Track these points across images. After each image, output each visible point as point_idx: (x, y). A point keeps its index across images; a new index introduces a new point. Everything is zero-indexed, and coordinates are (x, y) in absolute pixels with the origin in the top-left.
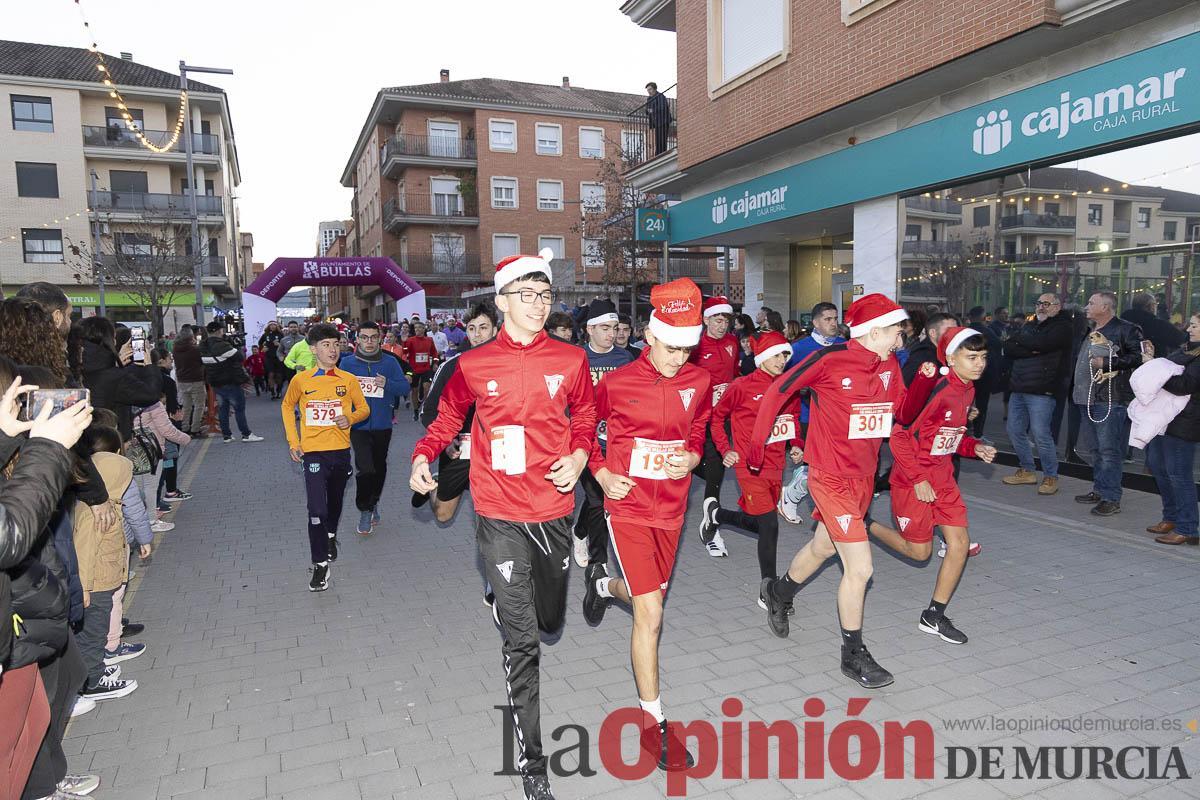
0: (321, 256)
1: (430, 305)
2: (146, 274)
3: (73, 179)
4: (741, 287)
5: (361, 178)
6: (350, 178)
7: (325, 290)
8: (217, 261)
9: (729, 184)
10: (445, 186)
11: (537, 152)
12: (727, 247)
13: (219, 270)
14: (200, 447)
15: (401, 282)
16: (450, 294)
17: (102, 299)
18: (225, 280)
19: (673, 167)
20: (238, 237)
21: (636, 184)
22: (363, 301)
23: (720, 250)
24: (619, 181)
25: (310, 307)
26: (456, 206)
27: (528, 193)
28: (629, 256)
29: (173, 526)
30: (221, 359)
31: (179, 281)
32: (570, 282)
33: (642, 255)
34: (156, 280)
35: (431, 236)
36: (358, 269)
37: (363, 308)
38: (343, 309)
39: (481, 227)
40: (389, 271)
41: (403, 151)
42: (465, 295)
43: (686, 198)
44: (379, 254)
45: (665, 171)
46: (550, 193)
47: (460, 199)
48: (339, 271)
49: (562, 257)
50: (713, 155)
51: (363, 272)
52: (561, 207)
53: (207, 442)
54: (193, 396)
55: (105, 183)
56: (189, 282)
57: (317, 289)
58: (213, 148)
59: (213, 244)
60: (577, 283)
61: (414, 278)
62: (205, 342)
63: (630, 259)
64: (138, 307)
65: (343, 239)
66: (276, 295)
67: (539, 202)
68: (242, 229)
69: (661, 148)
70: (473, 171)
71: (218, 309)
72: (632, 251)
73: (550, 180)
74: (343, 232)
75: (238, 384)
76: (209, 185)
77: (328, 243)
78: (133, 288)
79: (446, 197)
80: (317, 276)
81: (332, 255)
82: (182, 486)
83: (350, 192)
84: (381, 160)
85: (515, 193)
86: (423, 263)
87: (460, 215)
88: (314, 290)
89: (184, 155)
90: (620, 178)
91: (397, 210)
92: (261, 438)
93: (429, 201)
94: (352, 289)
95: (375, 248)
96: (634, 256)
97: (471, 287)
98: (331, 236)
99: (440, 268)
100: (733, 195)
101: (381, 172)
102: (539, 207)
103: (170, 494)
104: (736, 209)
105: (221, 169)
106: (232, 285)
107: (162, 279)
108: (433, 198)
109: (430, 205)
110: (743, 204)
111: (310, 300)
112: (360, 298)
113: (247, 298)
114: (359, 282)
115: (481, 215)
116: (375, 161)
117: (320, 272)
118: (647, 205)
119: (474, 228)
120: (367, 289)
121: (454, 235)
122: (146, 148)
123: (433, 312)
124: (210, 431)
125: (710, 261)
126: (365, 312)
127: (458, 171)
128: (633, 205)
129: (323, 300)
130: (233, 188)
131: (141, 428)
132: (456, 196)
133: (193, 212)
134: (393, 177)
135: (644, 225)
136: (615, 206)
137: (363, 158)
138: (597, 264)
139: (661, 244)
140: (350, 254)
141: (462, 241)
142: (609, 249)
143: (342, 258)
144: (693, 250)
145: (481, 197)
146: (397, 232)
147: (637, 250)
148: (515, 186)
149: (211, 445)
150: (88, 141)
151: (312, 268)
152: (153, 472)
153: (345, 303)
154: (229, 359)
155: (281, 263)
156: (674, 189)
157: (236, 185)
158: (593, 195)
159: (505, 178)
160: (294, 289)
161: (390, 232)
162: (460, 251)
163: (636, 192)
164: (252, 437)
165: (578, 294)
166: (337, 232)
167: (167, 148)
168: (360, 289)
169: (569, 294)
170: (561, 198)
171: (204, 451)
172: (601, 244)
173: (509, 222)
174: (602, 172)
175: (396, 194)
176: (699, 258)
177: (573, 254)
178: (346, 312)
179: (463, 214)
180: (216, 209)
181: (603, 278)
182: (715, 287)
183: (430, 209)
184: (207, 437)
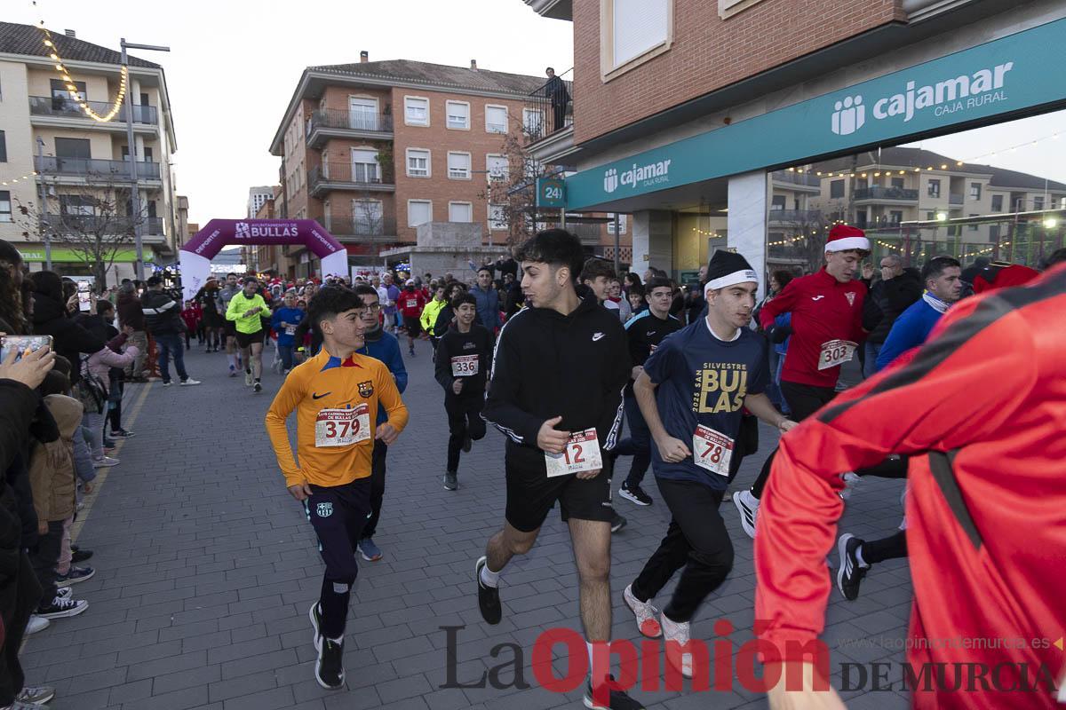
0: (252, 217)
1: (351, 262)
2: (91, 233)
3: (21, 145)
4: (628, 249)
5: (288, 148)
6: (278, 147)
7: (255, 249)
8: (156, 221)
9: (619, 158)
10: (364, 156)
11: (448, 126)
13: (157, 230)
14: (142, 390)
15: (325, 242)
16: (369, 253)
17: (48, 256)
18: (163, 238)
19: (570, 142)
20: (175, 200)
21: (536, 156)
22: (290, 259)
23: (611, 215)
24: (521, 154)
25: (242, 264)
26: (375, 174)
27: (439, 163)
28: (530, 221)
29: (118, 461)
30: (161, 310)
31: (122, 240)
32: (478, 243)
33: (542, 220)
34: (99, 238)
35: (352, 201)
36: (286, 230)
37: (291, 264)
38: (272, 266)
39: (397, 193)
40: (314, 232)
41: (326, 124)
42: (383, 254)
43: (581, 170)
44: (305, 217)
45: (562, 145)
46: (459, 163)
47: (378, 168)
48: (268, 231)
49: (470, 220)
50: (605, 131)
51: (291, 232)
52: (469, 176)
55: (50, 149)
56: (130, 240)
57: (247, 247)
58: (151, 116)
59: (152, 207)
60: (485, 244)
61: (337, 238)
62: (145, 295)
63: (532, 224)
64: (83, 262)
65: (271, 203)
66: (211, 253)
67: (449, 171)
68: (178, 193)
69: (559, 125)
70: (390, 143)
71: (156, 265)
72: (533, 216)
73: (459, 152)
74: (271, 196)
75: (176, 333)
76: (148, 152)
77: (258, 206)
78: (78, 246)
79: (366, 166)
80: (248, 236)
81: (261, 217)
83: (279, 159)
84: (306, 132)
85: (428, 163)
86: (344, 225)
87: (378, 182)
88: (244, 249)
89: (124, 125)
90: (522, 151)
91: (321, 178)
93: (350, 169)
94: (280, 248)
95: (301, 211)
96: (535, 221)
97: (388, 246)
98: (260, 200)
99: (361, 230)
100: (623, 168)
101: (306, 142)
102: (449, 176)
103: (115, 433)
104: (625, 180)
105: (159, 138)
106: (169, 243)
107: (105, 237)
108: (354, 167)
109: (351, 173)
110: (631, 176)
111: (241, 258)
112: (287, 256)
113: (184, 256)
114: (286, 241)
115: (397, 182)
116: (301, 132)
117: (250, 232)
118: (547, 175)
119: (391, 194)
120: (294, 248)
121: (374, 200)
122: (89, 118)
123: (355, 269)
124: (150, 375)
125: (602, 226)
126: (292, 269)
127: (377, 143)
128: (534, 175)
129: (254, 257)
130: (170, 155)
131: (88, 373)
132: (374, 165)
133: (134, 177)
134: (317, 147)
135: (543, 193)
136: (517, 176)
137: (290, 129)
138: (502, 227)
139: (559, 212)
140: (278, 216)
141: (380, 205)
142: (512, 214)
143: (271, 220)
144: (587, 215)
145: (397, 165)
146: (321, 198)
147: (537, 215)
148: (428, 157)
149: (152, 389)
150: (34, 111)
151: (244, 228)
152: (100, 411)
153: (273, 260)
154: (168, 310)
155: (215, 224)
156: (570, 161)
157: (173, 152)
158: (498, 166)
159: (419, 149)
160: (227, 248)
161: (314, 197)
162: (378, 214)
163: (536, 163)
164: (190, 381)
165: (484, 254)
166: (266, 196)
167: (109, 118)
168: (288, 248)
169: (476, 254)
170: (469, 168)
171: (144, 394)
172: (506, 209)
173: (423, 190)
174: (507, 145)
175: (320, 162)
176: (592, 223)
177: (480, 219)
178: (275, 269)
179: (381, 181)
180: (155, 174)
181: (507, 240)
182: (606, 249)
183: (351, 177)
184: (148, 381)
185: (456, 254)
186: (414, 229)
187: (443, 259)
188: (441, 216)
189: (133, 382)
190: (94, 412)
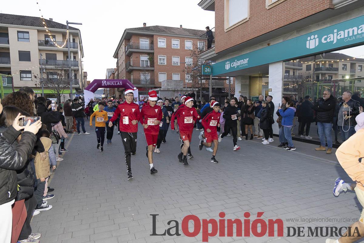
0: (107, 79)
1: (139, 94)
2: (56, 84)
3: (35, 56)
4: (234, 89)
5: (119, 56)
6: (116, 56)
7: (108, 89)
8: (77, 80)
9: (230, 58)
10: (144, 58)
11: (172, 48)
12: (230, 77)
13: (77, 83)
14: (71, 136)
16: (146, 91)
17: (43, 92)
18: (79, 86)
19: (213, 52)
20: (83, 73)
21: (202, 57)
23: (228, 78)
25: (104, 94)
26: (148, 64)
27: (169, 60)
29: (63, 159)
30: (77, 110)
31: (66, 86)
32: (182, 87)
33: (204, 79)
34: (59, 86)
35: (140, 73)
36: (118, 83)
38: (114, 95)
39: (155, 70)
40: (127, 83)
41: (132, 47)
43: (217, 62)
44: (125, 79)
45: (211, 54)
46: (176, 60)
47: (149, 62)
48: (112, 83)
49: (179, 79)
50: (226, 48)
51: (120, 84)
52: (179, 64)
53: (73, 134)
54: (69, 121)
55: (44, 57)
56: (68, 86)
57: (106, 89)
58: (76, 46)
59: (75, 75)
60: (184, 87)
61: (135, 86)
62: (73, 105)
64: (53, 94)
65: (114, 74)
66: (94, 91)
67: (173, 63)
68: (84, 71)
69: (209, 47)
70: (153, 53)
71: (76, 95)
73: (176, 56)
74: (114, 72)
75: (82, 117)
76: (75, 58)
77: (109, 75)
78: (52, 88)
79: (145, 61)
80: (106, 85)
81: (110, 78)
82: (66, 147)
83: (116, 59)
84: (125, 50)
85: (165, 60)
86: (137, 82)
89: (67, 49)
90: (197, 56)
91: (130, 65)
92: (89, 133)
93: (140, 62)
94: (116, 89)
95: (123, 77)
96: (201, 79)
97: (152, 88)
98: (110, 73)
99: (143, 83)
100: (232, 61)
101: (125, 54)
103: (62, 150)
104: (232, 65)
105: (78, 53)
106: (81, 87)
107: (61, 85)
108: (141, 62)
109: (140, 64)
110: (235, 64)
111: (104, 92)
112: (119, 92)
113: (85, 91)
114: (118, 87)
115: (155, 66)
116: (124, 50)
117: (107, 84)
118: (205, 64)
119: (153, 71)
120: (121, 89)
121: (147, 73)
122: (57, 47)
123: (141, 96)
124: (74, 131)
125: (224, 81)
126: (120, 96)
127: (148, 54)
128: (201, 64)
129: (108, 92)
130: (81, 58)
131: (54, 130)
133: (70, 66)
134: (129, 55)
135: (204, 70)
136: (195, 64)
137: (120, 49)
138: (190, 82)
139: (209, 76)
140: (116, 78)
141: (149, 74)
142: (194, 77)
143: (113, 80)
144: (219, 78)
145: (155, 61)
146: (130, 72)
147: (202, 78)
148: (165, 58)
149: (74, 135)
150: (39, 45)
151: (105, 82)
152: (58, 143)
153: (114, 93)
154: (80, 109)
155: (95, 81)
156: (214, 59)
157: (82, 58)
158: (189, 61)
159: (162, 55)
160: (99, 89)
161: (128, 72)
162: (149, 77)
163: (202, 60)
164: (86, 133)
166: (112, 72)
167: (62, 47)
168: (119, 89)
169: (181, 91)
170: (179, 62)
171: (72, 137)
172: (191, 76)
173: (163, 69)
174: (192, 54)
175: (130, 60)
176: (221, 80)
177: (183, 79)
178: (114, 96)
179: (150, 66)
180: (77, 65)
181: (192, 86)
182: (226, 89)
183: (140, 65)
184: (73, 133)
185: (174, 91)
186: (161, 82)
187: (170, 93)
188: (169, 78)
189: (69, 133)
190: (56, 143)
